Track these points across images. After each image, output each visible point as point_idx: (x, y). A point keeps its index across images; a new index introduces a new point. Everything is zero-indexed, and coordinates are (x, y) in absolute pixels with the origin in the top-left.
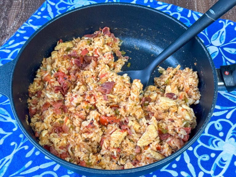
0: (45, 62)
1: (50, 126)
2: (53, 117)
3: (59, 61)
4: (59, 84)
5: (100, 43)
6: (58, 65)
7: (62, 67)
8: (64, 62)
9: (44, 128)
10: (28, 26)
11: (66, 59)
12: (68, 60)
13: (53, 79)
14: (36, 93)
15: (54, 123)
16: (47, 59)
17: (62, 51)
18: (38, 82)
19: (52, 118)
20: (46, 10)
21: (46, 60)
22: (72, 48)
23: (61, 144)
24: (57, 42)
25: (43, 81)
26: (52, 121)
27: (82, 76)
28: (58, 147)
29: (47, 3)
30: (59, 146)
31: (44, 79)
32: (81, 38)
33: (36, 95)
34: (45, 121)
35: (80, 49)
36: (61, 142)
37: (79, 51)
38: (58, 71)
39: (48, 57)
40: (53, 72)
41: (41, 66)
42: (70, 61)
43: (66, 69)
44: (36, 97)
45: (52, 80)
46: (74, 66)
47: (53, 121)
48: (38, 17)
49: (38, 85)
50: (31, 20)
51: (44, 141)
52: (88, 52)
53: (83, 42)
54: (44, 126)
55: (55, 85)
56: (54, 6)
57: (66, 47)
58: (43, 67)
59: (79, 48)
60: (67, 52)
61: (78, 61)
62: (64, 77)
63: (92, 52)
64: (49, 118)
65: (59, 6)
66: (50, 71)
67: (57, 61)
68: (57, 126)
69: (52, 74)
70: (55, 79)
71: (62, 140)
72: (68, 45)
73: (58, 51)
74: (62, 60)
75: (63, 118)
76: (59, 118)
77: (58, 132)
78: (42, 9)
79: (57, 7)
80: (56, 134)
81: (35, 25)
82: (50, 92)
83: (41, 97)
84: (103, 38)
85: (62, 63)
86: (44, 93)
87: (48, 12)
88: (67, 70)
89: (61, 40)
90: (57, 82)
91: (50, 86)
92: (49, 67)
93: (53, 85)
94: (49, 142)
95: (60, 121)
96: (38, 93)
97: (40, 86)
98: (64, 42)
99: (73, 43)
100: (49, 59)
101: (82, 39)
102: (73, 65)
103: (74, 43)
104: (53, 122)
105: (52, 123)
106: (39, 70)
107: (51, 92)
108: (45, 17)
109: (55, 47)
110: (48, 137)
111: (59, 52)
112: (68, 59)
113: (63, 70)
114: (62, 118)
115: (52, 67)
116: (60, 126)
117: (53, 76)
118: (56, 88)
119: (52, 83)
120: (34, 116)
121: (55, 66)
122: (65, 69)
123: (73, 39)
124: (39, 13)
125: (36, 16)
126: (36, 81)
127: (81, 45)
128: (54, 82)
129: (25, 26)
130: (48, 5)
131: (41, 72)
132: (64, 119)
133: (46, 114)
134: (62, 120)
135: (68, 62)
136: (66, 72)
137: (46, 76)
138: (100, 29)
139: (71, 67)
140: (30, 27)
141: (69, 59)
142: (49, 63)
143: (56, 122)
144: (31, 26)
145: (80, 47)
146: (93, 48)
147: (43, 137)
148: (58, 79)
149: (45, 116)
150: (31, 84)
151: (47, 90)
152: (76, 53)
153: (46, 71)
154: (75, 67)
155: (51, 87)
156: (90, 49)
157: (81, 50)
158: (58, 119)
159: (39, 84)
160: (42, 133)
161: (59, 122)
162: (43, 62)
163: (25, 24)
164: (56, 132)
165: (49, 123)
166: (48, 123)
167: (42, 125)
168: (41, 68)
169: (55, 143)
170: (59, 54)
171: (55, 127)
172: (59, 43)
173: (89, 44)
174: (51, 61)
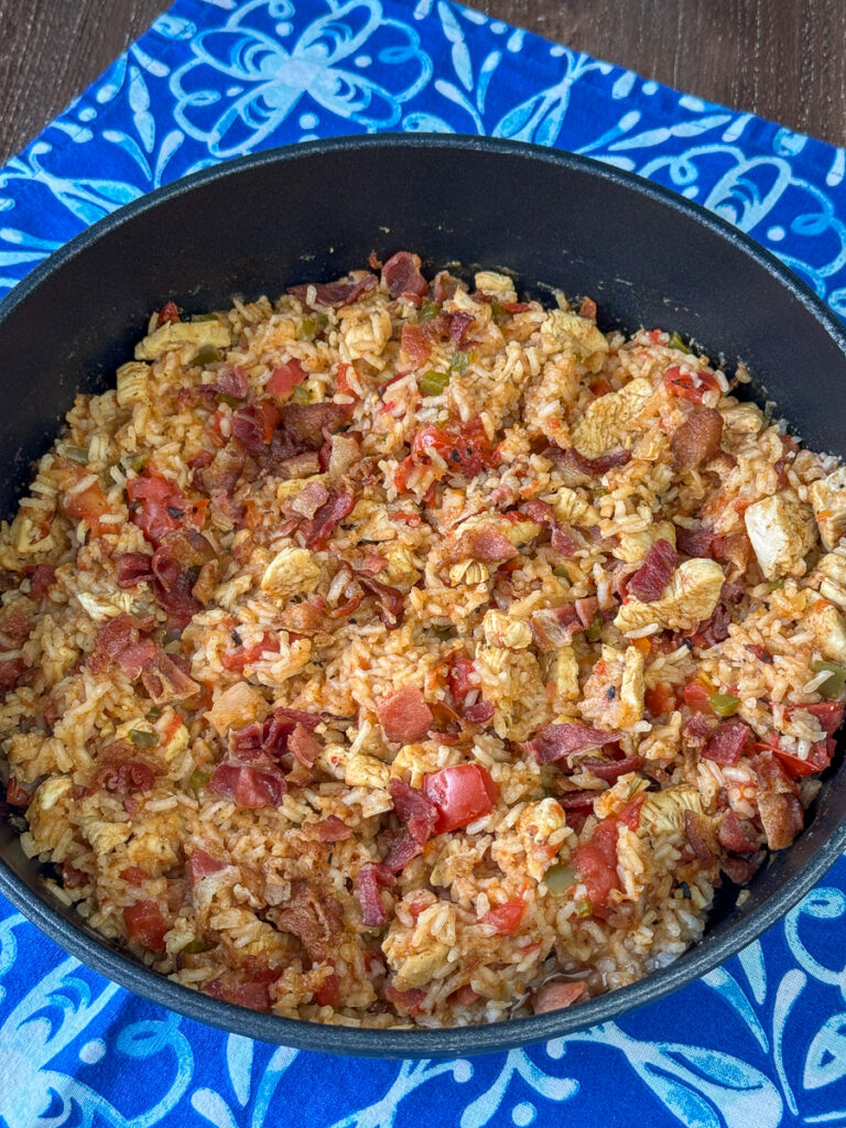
0: (84, 417)
1: (84, 756)
2: (106, 712)
3: (153, 414)
4: (141, 540)
5: (367, 338)
6: (144, 437)
7: (164, 450)
8: (181, 420)
9: (52, 765)
10: (28, 175)
11: (192, 409)
12: (201, 413)
13: (117, 512)
14: (28, 573)
15: (107, 743)
16: (96, 400)
17: (170, 366)
18: (40, 516)
19: (98, 716)
20: (122, 97)
21: (87, 406)
22: (224, 349)
23: (130, 852)
24: (151, 314)
25: (64, 515)
26: (94, 732)
27: (268, 505)
28: (116, 874)
29: (132, 61)
30: (122, 867)
31: (71, 508)
32: (273, 300)
33: (26, 586)
34: (59, 730)
35: (267, 358)
36: (134, 845)
37: (258, 369)
38: (143, 472)
39: (100, 392)
40: (115, 473)
41: (61, 438)
42: (207, 418)
43: (182, 459)
44: (25, 594)
45: (106, 519)
46: (230, 447)
47: (105, 732)
48: (82, 136)
49: (37, 533)
50: (41, 148)
51: (46, 833)
52: (307, 378)
53: (283, 327)
54: (51, 758)
55: (121, 546)
56: (165, 81)
57: (194, 344)
58: (67, 443)
59: (259, 357)
60: (198, 369)
61: (251, 427)
62: (170, 508)
63: (325, 377)
64: (81, 720)
65: (188, 84)
66: (101, 465)
67: (140, 415)
68: (120, 757)
69: (111, 483)
70: (126, 511)
71: (139, 831)
72: (208, 333)
73: (150, 362)
74: (170, 411)
75: (158, 718)
76: (132, 718)
77: (122, 791)
78: (104, 95)
79: (175, 87)
80: (112, 803)
81: (59, 172)
82: (97, 580)
83: (48, 598)
84: (386, 314)
85: (166, 431)
86: (63, 584)
87: (131, 113)
88: (190, 465)
89: (171, 308)
90: (136, 528)
91: (95, 550)
92: (99, 448)
93: (115, 546)
94: (75, 839)
95: (137, 736)
96: (38, 575)
97: (49, 537)
98: (185, 317)
99: (231, 326)
100: (103, 405)
101: (278, 304)
102: (226, 441)
103: (238, 327)
104: (103, 740)
105: (98, 742)
106: (47, 461)
107: (102, 581)
108: (113, 136)
109: (139, 345)
110: (72, 813)
111: (156, 367)
112: (198, 406)
113: (169, 466)
114: (148, 717)
115: (117, 444)
116: (132, 759)
117: (114, 496)
118: (124, 565)
119: (109, 532)
120: (10, 697)
121: (130, 443)
122: (177, 461)
123: (233, 306)
124: (87, 114)
125: (71, 129)
126: (28, 511)
127: (268, 343)
128: (117, 530)
129: (11, 176)
130: (134, 72)
131: (58, 468)
132: (162, 724)
133: (69, 696)
134: (147, 730)
135: (198, 421)
136: (184, 479)
137: (81, 495)
138: (374, 262)
139: (211, 451)
140: (34, 182)
141: (205, 409)
142: (101, 423)
143: (117, 737)
144: (43, 176)
145: (264, 352)
146: (329, 357)
147: (46, 812)
148: (139, 511)
149: (61, 707)
150: (4, 523)
151: (84, 568)
152: (244, 380)
153: (84, 465)
154: (233, 454)
155: (103, 554)
156: (315, 364)
157: (270, 365)
158: (130, 726)
159: (45, 532)
160: (40, 788)
161: (129, 740)
162: (71, 417)
163: (14, 163)
164: (111, 791)
165: (80, 743)
166: (74, 744)
167: (45, 751)
168: (61, 448)
169: (104, 847)
170: (158, 382)
171: (106, 762)
172: (161, 323)
173: (313, 336)
174: (113, 412)
